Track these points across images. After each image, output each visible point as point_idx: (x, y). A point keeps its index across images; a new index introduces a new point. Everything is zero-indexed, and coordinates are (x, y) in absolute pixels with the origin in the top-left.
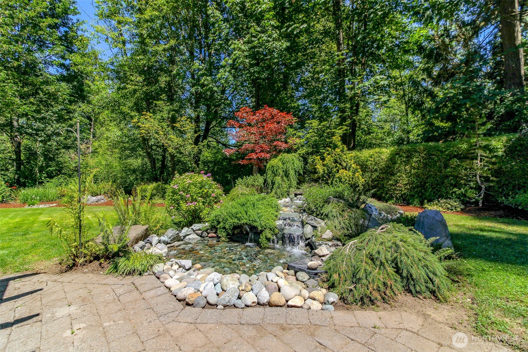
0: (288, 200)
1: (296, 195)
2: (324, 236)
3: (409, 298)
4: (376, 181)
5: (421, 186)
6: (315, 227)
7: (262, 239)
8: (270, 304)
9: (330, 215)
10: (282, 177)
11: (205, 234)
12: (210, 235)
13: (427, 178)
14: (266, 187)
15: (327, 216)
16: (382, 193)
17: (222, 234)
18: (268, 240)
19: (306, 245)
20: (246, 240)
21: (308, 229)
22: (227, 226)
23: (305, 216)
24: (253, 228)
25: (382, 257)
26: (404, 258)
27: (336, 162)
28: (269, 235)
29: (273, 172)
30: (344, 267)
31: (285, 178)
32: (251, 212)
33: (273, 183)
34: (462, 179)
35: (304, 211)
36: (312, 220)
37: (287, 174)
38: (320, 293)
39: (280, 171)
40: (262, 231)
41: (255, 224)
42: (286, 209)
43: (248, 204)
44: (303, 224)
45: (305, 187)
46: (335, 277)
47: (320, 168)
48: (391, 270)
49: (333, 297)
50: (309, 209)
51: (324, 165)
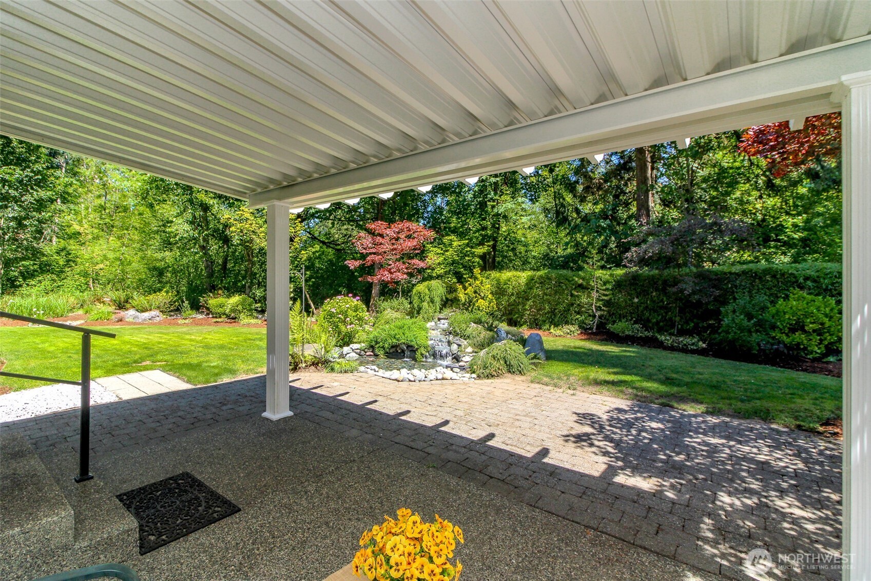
0: (433, 323)
1: (439, 319)
2: (467, 350)
3: (510, 375)
4: (513, 305)
5: (552, 312)
6: (459, 345)
7: (418, 355)
8: (443, 379)
9: (471, 336)
10: (428, 303)
11: (363, 353)
12: (368, 354)
13: (556, 305)
14: (414, 312)
15: (468, 337)
16: (518, 317)
17: (381, 353)
18: (422, 354)
19: (453, 359)
20: (404, 357)
21: (454, 347)
22: (386, 346)
23: (451, 338)
24: (409, 346)
25: (498, 357)
26: (509, 356)
27: (475, 292)
28: (424, 352)
29: (419, 297)
30: (480, 362)
31: (431, 304)
32: (407, 333)
33: (420, 309)
34: (583, 307)
35: (450, 333)
36: (457, 340)
37: (432, 301)
38: (468, 375)
39: (427, 298)
40: (417, 349)
41: (413, 343)
42: (433, 332)
43: (405, 327)
44: (449, 343)
45: (447, 312)
46: (475, 367)
47: (462, 297)
48: (502, 362)
49: (474, 375)
50: (455, 332)
51: (465, 294)
